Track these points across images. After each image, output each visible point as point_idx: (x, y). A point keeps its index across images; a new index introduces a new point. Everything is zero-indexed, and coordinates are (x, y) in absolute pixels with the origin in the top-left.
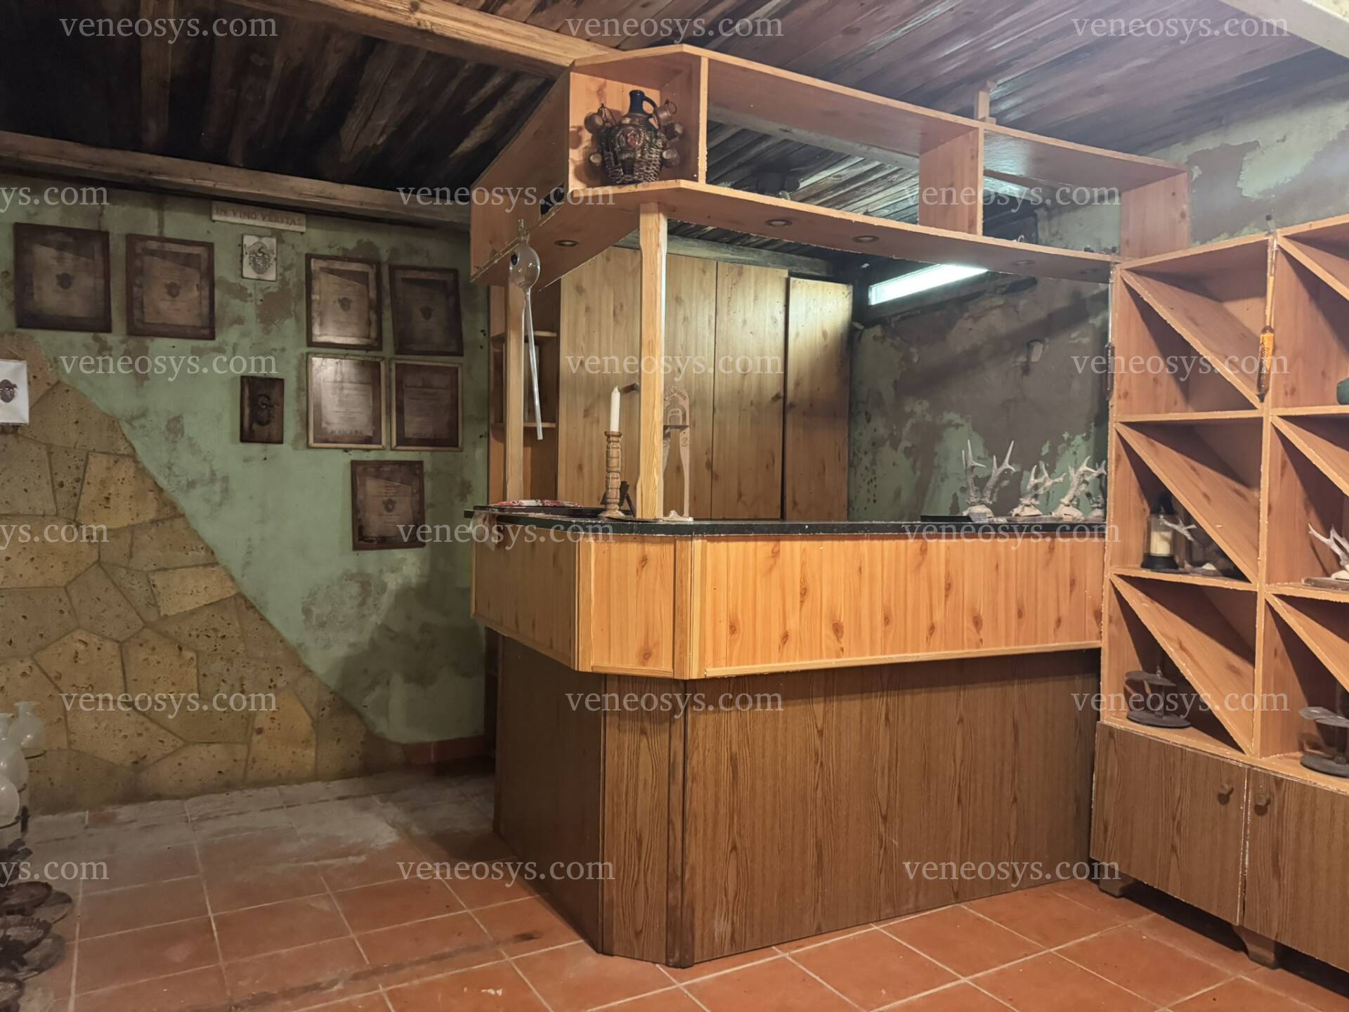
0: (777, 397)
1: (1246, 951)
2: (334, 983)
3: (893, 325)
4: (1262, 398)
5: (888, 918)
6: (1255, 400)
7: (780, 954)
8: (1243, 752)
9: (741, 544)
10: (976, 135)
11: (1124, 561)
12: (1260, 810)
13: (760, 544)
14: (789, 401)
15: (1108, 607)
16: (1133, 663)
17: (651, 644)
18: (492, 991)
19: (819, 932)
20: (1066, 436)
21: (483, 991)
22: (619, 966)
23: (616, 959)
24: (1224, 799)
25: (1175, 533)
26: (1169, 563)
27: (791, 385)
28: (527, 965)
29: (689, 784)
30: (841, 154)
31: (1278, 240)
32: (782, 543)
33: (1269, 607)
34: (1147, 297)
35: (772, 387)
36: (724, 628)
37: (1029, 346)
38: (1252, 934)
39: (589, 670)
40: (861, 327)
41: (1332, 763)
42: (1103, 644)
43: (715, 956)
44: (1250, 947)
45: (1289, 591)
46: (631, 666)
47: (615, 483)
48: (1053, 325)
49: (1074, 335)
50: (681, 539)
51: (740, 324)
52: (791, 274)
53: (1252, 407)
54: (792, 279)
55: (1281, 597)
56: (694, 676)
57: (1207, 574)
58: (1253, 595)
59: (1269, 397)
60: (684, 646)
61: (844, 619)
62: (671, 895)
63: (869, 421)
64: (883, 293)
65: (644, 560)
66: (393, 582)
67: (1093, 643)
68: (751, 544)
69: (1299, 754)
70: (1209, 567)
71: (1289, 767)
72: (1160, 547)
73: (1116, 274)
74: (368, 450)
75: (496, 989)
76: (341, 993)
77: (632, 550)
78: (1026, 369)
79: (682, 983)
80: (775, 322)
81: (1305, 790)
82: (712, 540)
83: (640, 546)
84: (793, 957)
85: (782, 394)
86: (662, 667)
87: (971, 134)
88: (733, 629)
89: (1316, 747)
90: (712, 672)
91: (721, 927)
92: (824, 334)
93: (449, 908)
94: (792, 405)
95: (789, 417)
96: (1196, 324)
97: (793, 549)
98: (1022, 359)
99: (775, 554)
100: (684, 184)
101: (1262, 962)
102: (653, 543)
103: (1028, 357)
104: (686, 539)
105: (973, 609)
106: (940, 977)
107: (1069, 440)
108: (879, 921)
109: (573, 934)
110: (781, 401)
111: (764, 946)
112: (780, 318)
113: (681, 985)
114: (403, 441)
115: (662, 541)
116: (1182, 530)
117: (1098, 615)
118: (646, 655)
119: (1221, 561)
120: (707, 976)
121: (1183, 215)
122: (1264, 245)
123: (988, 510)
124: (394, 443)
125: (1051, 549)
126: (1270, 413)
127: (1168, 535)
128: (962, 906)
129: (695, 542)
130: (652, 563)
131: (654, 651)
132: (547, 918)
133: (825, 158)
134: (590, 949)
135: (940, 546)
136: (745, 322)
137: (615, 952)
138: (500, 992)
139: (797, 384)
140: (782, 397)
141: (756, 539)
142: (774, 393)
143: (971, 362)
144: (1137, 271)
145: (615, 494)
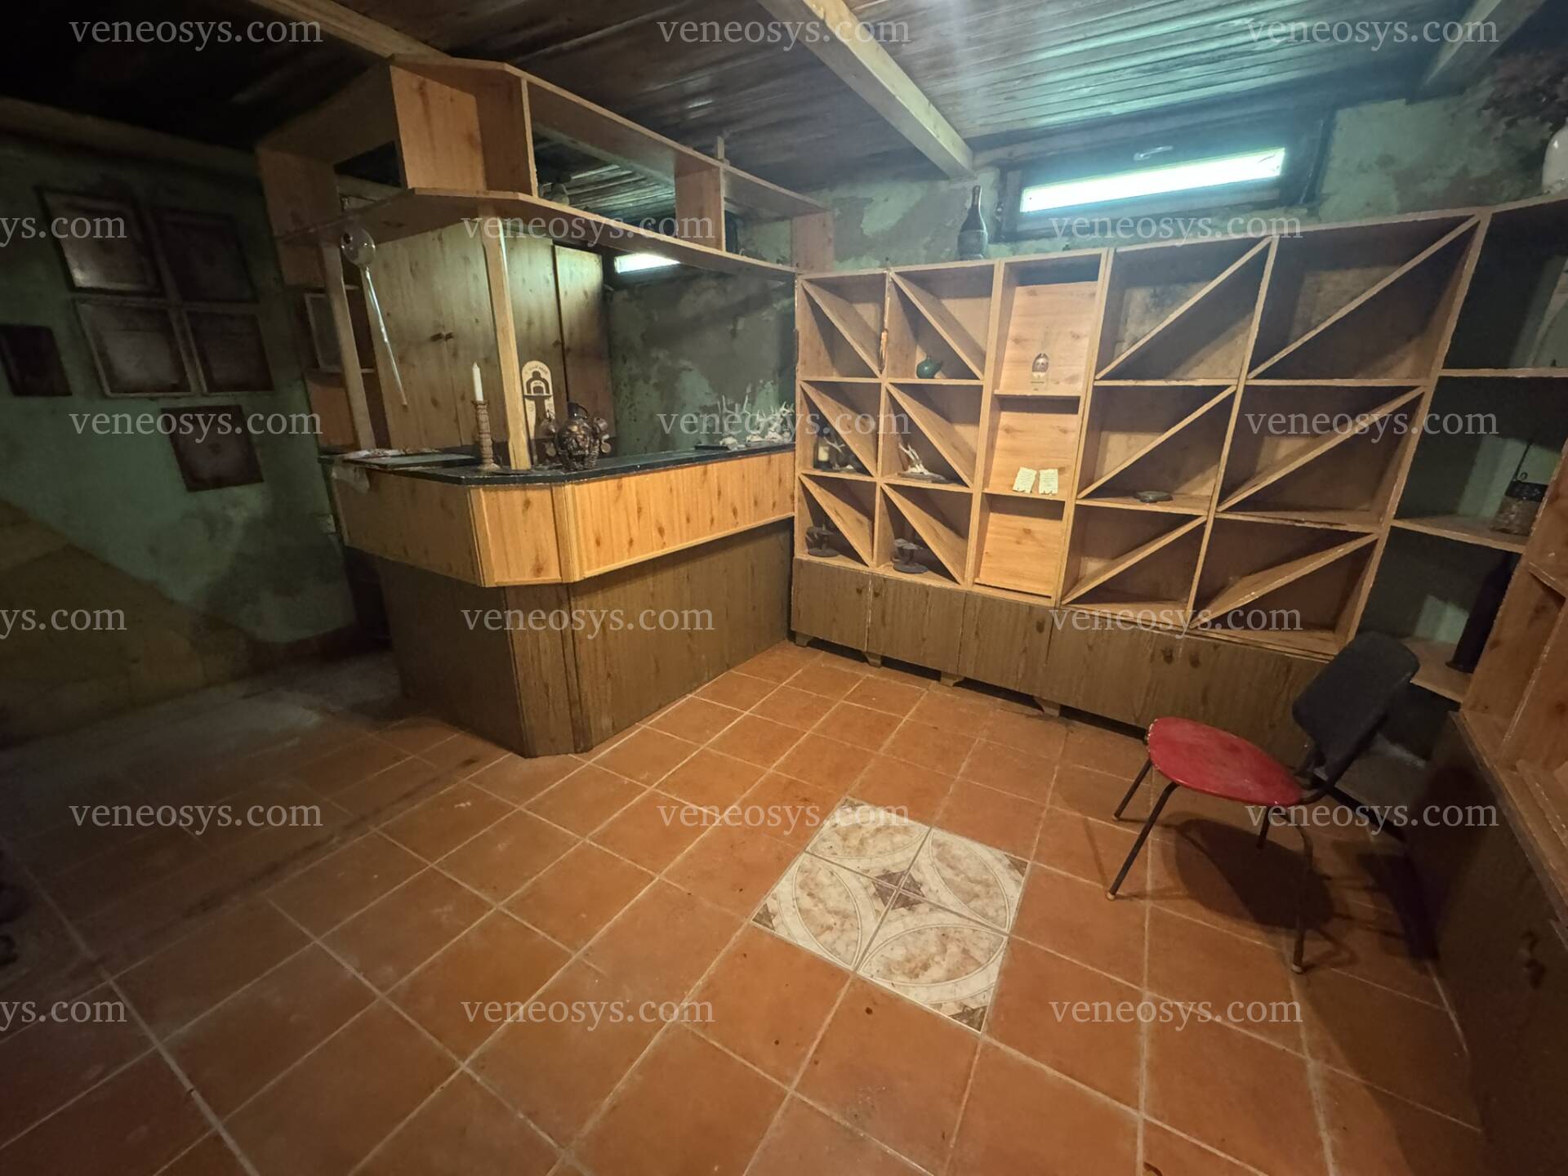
0: (556, 344)
1: (867, 661)
2: (331, 837)
3: (636, 292)
4: (881, 372)
5: (696, 688)
6: (877, 372)
7: (644, 726)
8: (867, 565)
9: (596, 484)
10: (718, 173)
11: (804, 465)
12: (876, 595)
13: (609, 482)
14: (565, 347)
15: (798, 492)
16: (809, 523)
17: (541, 562)
18: (462, 805)
19: (660, 707)
20: (761, 381)
21: (456, 806)
22: (543, 763)
23: (540, 759)
24: (859, 591)
25: (831, 447)
26: (828, 465)
27: (566, 332)
28: (479, 780)
29: (577, 644)
30: (604, 161)
31: (891, 274)
32: (623, 479)
33: (882, 490)
34: (818, 301)
35: (552, 335)
36: (592, 542)
37: (735, 319)
38: (869, 653)
39: (495, 586)
40: (611, 289)
41: (908, 567)
42: (796, 514)
43: (604, 738)
44: (870, 660)
45: (892, 482)
46: (528, 578)
47: (487, 442)
48: (748, 306)
49: (764, 314)
50: (556, 486)
51: (520, 283)
52: (556, 243)
53: (876, 377)
54: (557, 247)
55: (888, 484)
56: (577, 578)
57: (849, 472)
58: (875, 484)
59: (885, 371)
60: (568, 561)
61: (665, 524)
62: (573, 712)
63: (625, 362)
64: (626, 264)
65: (527, 503)
66: (239, 516)
67: (789, 514)
68: (603, 483)
69: (891, 563)
70: (849, 467)
71: (888, 571)
72: (823, 456)
73: (799, 283)
74: (177, 398)
75: (465, 802)
76: (341, 842)
77: (517, 496)
78: (734, 333)
79: (589, 762)
80: (548, 282)
81: (899, 583)
82: (578, 484)
83: (523, 492)
84: (650, 725)
85: (560, 340)
86: (552, 575)
87: (713, 170)
88: (598, 543)
89: (896, 558)
90: (589, 574)
91: (606, 722)
92: (586, 293)
93: (397, 759)
94: (569, 350)
95: (567, 359)
96: (843, 320)
97: (631, 482)
98: (731, 327)
99: (620, 487)
100: (522, 197)
101: (874, 665)
102: (534, 489)
103: (735, 326)
104: (560, 486)
105: (732, 504)
106: (735, 715)
107: (763, 386)
108: (690, 692)
109: (503, 751)
110: (560, 346)
111: (631, 724)
112: (551, 278)
113: (590, 763)
114: (214, 387)
115: (541, 488)
116: (835, 445)
117: (792, 497)
118: (538, 570)
119: (856, 463)
120: (604, 752)
121: (830, 240)
122: (883, 276)
123: (735, 440)
124: (205, 389)
125: (770, 461)
126: (885, 380)
127: (827, 448)
128: (732, 671)
129: (567, 487)
130: (535, 505)
131: (545, 566)
132: (478, 746)
133: (592, 162)
134: (520, 757)
135: (714, 468)
136: (524, 280)
137: (538, 753)
138: (469, 804)
139: (571, 334)
140: (560, 343)
141: (606, 479)
142: (555, 340)
143: (696, 325)
144: (810, 281)
145: (488, 451)
